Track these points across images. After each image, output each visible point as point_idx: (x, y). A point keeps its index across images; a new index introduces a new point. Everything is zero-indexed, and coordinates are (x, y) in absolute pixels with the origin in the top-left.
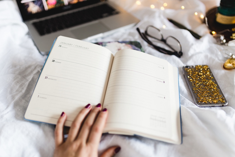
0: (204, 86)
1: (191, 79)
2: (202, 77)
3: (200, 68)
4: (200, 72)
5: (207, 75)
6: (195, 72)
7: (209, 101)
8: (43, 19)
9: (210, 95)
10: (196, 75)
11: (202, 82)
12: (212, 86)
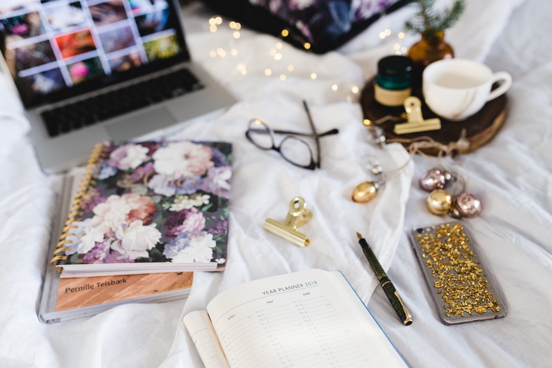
0: (456, 274)
1: (429, 261)
2: (452, 254)
3: (446, 231)
4: (446, 241)
5: (460, 247)
6: (437, 242)
7: (467, 311)
8: (61, 104)
9: (468, 297)
10: (439, 250)
11: (451, 265)
12: (471, 274)
